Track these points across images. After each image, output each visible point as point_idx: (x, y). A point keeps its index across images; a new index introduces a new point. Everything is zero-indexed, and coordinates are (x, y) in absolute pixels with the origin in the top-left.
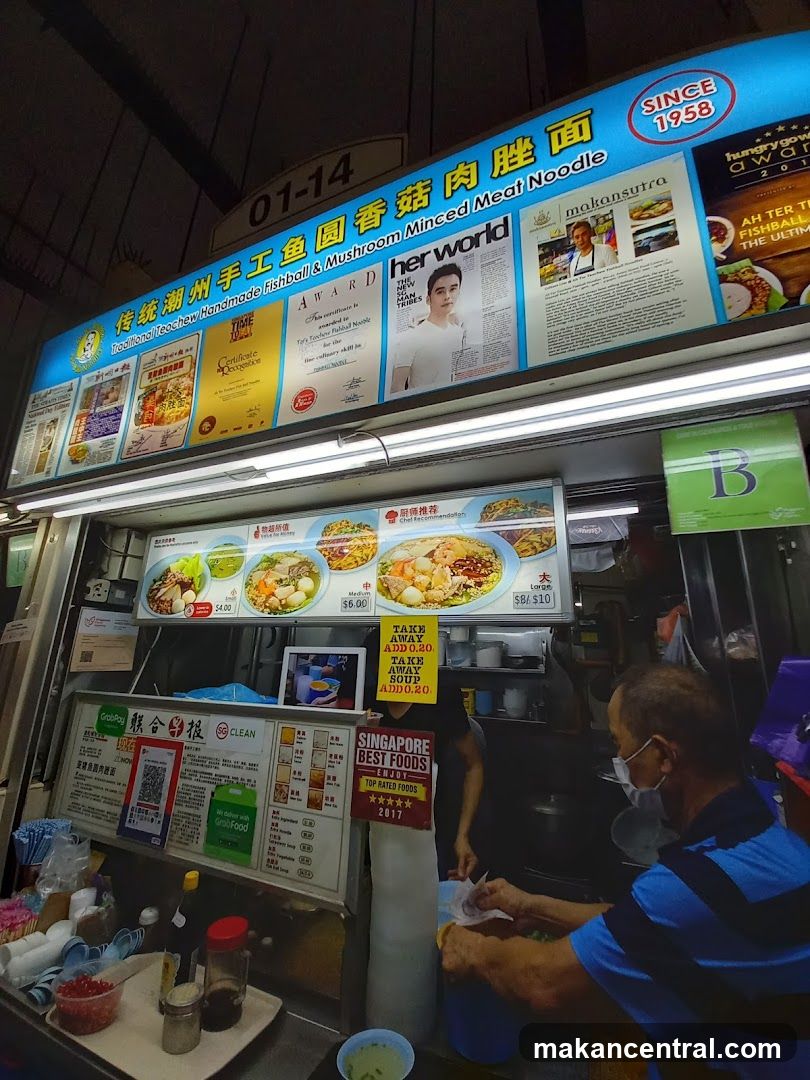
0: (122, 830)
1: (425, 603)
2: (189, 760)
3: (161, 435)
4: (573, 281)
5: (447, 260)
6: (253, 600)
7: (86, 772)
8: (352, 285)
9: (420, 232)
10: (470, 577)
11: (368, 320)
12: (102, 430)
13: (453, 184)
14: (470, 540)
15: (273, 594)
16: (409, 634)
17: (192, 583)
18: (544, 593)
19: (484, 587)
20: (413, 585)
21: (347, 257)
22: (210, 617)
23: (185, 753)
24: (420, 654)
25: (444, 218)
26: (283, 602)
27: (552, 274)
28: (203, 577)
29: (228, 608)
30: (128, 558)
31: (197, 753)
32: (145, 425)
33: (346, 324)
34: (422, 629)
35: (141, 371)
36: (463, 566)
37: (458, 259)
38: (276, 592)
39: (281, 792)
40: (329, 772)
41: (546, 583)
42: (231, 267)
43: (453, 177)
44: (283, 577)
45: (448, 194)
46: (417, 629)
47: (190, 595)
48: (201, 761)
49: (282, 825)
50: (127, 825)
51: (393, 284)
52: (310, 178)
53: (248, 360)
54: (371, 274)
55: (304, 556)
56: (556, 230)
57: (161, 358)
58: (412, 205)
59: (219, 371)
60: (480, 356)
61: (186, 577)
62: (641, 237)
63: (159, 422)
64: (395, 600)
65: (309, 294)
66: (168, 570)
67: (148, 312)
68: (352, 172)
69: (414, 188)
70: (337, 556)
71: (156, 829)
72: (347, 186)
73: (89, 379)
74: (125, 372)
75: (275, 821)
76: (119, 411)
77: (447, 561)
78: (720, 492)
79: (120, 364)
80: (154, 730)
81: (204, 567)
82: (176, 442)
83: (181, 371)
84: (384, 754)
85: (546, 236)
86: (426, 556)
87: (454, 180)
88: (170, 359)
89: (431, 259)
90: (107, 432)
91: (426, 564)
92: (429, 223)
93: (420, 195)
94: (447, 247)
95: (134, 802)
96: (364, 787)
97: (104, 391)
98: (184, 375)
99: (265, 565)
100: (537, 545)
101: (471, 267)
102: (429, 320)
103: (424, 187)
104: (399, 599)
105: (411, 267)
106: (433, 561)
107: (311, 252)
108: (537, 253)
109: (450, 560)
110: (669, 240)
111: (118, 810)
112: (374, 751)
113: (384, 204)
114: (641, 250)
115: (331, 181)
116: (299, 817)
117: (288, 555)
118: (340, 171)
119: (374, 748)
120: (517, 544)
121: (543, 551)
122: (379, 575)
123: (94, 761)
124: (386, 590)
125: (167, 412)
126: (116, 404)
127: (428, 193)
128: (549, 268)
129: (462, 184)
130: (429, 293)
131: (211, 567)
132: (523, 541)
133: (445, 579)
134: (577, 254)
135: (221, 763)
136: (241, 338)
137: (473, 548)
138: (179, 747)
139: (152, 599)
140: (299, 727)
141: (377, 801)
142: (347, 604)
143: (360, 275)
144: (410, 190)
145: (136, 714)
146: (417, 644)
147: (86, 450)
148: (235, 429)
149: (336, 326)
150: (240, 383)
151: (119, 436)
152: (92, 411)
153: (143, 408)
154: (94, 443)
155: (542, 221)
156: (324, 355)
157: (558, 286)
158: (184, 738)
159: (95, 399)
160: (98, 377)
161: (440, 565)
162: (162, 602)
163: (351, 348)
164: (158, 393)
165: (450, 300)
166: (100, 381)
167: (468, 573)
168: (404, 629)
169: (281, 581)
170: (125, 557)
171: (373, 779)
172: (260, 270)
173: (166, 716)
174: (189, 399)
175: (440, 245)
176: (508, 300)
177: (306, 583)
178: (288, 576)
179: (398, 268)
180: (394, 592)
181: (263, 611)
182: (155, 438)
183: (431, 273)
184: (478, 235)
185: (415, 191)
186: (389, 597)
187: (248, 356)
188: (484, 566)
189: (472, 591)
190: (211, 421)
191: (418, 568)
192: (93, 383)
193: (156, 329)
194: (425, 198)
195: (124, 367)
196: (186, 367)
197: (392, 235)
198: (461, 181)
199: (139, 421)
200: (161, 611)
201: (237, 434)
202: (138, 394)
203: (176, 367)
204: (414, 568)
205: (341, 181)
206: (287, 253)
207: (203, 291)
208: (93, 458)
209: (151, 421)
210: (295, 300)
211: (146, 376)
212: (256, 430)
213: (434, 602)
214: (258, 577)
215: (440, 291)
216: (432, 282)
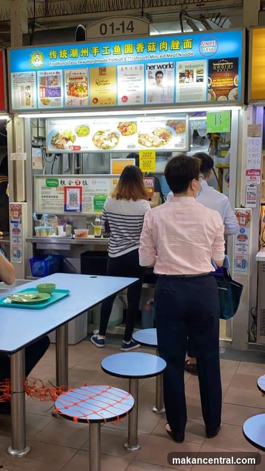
0: (66, 210)
1: (152, 146)
2: (84, 191)
3: (79, 101)
4: (185, 84)
5: (160, 70)
6: (96, 145)
7: (46, 198)
8: (136, 68)
9: (154, 59)
11: (140, 80)
12: (54, 95)
13: (162, 47)
14: (165, 129)
15: (103, 143)
16: (147, 155)
17: (70, 139)
18: (182, 144)
19: (168, 142)
20: (148, 141)
21: (134, 59)
22: (81, 150)
23: (83, 189)
25: (159, 57)
26: (107, 146)
27: (182, 81)
28: (74, 136)
29: (87, 147)
30: (39, 129)
31: (87, 189)
33: (135, 79)
34: (151, 153)
35: (65, 77)
36: (162, 136)
37: (162, 70)
41: (183, 141)
42: (95, 48)
43: (162, 44)
44: (106, 137)
45: (161, 50)
47: (70, 143)
48: (89, 191)
50: (67, 209)
51: (147, 72)
52: (120, 25)
53: (106, 83)
54: (141, 67)
55: (113, 131)
56: (182, 71)
57: (73, 74)
58: (151, 49)
59: (96, 84)
61: (67, 137)
62: (198, 78)
63: (77, 96)
65: (124, 67)
66: (58, 134)
67: (64, 54)
68: (134, 29)
69: (152, 43)
70: (124, 132)
71: (78, 208)
72: (132, 33)
73: (42, 73)
74: (58, 75)
76: (59, 89)
77: (158, 134)
78: (216, 124)
79: (55, 71)
80: (70, 184)
81: (74, 133)
82: (85, 104)
83: (82, 80)
85: (181, 71)
86: (152, 133)
88: (77, 75)
89: (156, 67)
90: (56, 96)
91: (152, 135)
92: (156, 57)
93: (153, 46)
94: (160, 66)
95: (68, 203)
97: (51, 79)
98: (83, 82)
99: (99, 133)
100: (181, 131)
102: (155, 84)
103: (154, 44)
104: (144, 145)
105: (152, 68)
106: (154, 134)
107: (123, 53)
108: (179, 75)
109: (159, 134)
110: (202, 80)
111: (63, 206)
113: (144, 45)
114: (197, 81)
115: (128, 29)
117: (107, 130)
118: (130, 27)
120: (176, 131)
121: (183, 133)
122: (138, 138)
123: (48, 195)
124: (140, 142)
125: (79, 94)
126: (57, 86)
128: (181, 79)
130: (156, 77)
131: (77, 133)
132: (178, 130)
133: (157, 140)
134: (186, 78)
135: (95, 190)
136: (103, 75)
137: (165, 131)
138: (81, 188)
139: (53, 144)
142: (129, 147)
143: (138, 66)
144: (150, 43)
145: (61, 180)
146: (150, 157)
147: (49, 101)
149: (132, 79)
150: (105, 89)
151: (62, 98)
152: (47, 87)
153: (70, 90)
154: (52, 99)
155: (180, 67)
156: (129, 87)
157: (182, 84)
158: (81, 185)
159: (47, 82)
160: (45, 74)
161: (156, 136)
162: (59, 145)
163: (136, 87)
165: (161, 81)
166: (46, 75)
167: (163, 138)
168: (146, 153)
169: (105, 139)
170: (38, 128)
172: (106, 53)
173: (74, 180)
174: (87, 90)
175: (159, 64)
176: (173, 85)
177: (114, 140)
178: (108, 137)
179: (148, 67)
180: (143, 143)
181: (100, 149)
182: (76, 101)
183: (156, 72)
184: (167, 65)
185: (152, 45)
186: (141, 144)
187: (106, 81)
188: (167, 136)
189: (165, 143)
190: (97, 99)
192: (43, 75)
193: (69, 62)
194: (155, 48)
195: (57, 73)
196: (84, 80)
197: (146, 56)
198: (163, 47)
199: (69, 94)
200: (59, 148)
201: (106, 105)
202: (66, 84)
203: (80, 78)
204: (148, 136)
205: (130, 31)
206: (115, 50)
207: (86, 54)
208: (53, 104)
209: (73, 95)
210: (119, 67)
211: (68, 79)
212: (112, 105)
213: (154, 146)
214: (97, 137)
215: (158, 77)
216: (156, 74)
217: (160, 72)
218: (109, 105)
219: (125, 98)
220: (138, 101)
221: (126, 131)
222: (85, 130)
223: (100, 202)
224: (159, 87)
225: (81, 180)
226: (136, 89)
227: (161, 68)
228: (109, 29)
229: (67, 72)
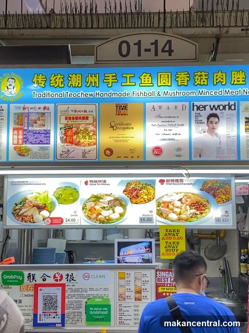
0: (36, 324)
1: (179, 220)
2: (69, 290)
3: (81, 152)
5: (214, 111)
6: (88, 216)
8: (176, 108)
9: (204, 95)
10: (198, 210)
11: (183, 125)
12: (38, 141)
13: (217, 80)
14: (197, 195)
15: (100, 214)
16: (173, 233)
17: (46, 206)
18: (226, 218)
19: (204, 215)
20: (173, 212)
21: (173, 94)
22: (63, 224)
23: (67, 288)
24: (178, 241)
25: (213, 93)
26: (107, 218)
27: (248, 129)
28: (52, 203)
29: (74, 220)
31: (74, 287)
32: (68, 144)
33: (174, 124)
34: (178, 231)
35: (59, 115)
36: (195, 206)
37: (218, 112)
38: (102, 213)
39: (122, 297)
40: (143, 287)
41: (227, 214)
42: (110, 75)
43: (217, 76)
44: (105, 206)
45: (215, 83)
46: (176, 231)
47: (45, 213)
48: (77, 290)
49: (124, 309)
50: (39, 322)
51: (193, 113)
52: (152, 44)
53: (127, 126)
54: (184, 106)
55: (116, 196)
57: (72, 111)
58: (200, 81)
59: (111, 127)
60: (225, 151)
61: (40, 203)
63: (78, 144)
64: (165, 218)
65: (156, 105)
66: (26, 199)
67: (57, 80)
68: (173, 51)
69: (201, 74)
70: (134, 197)
72: (170, 58)
73: (18, 108)
74: (46, 111)
75: (120, 308)
76: (47, 133)
77: (188, 203)
79: (42, 106)
80: (45, 280)
81: (52, 198)
82: (92, 156)
83: (87, 122)
84: (167, 279)
85: (248, 115)
86: (178, 200)
87: (217, 77)
88: (79, 113)
89: (208, 108)
90: (41, 142)
91: (178, 204)
92: (207, 93)
93: (204, 77)
94: (214, 106)
95: (40, 311)
96: (160, 290)
97: (33, 117)
98: (89, 124)
99: (93, 199)
100: (224, 199)
101: (223, 117)
102: (207, 132)
103: (205, 75)
104: (167, 218)
105: (201, 109)
106: (182, 203)
107: (155, 85)
108: (244, 120)
111: (31, 318)
112: (163, 278)
113: (188, 75)
115: (163, 51)
116: (132, 305)
117: (107, 195)
118: (167, 48)
119: (163, 277)
120: (216, 198)
121: (227, 202)
122: (157, 207)
124: (160, 214)
125: (82, 141)
126: (44, 128)
127: (207, 79)
128: (248, 126)
129: (220, 81)
130: (208, 122)
131: (58, 199)
132: (219, 197)
133: (187, 211)
135: (88, 290)
136: (122, 115)
137: (199, 199)
138: (63, 286)
139: (16, 214)
140: (127, 271)
141: (166, 295)
142: (142, 220)
143: (179, 104)
144: (199, 74)
145: (29, 274)
146: (176, 237)
147: (28, 150)
148: (125, 157)
149: (170, 123)
150: (124, 136)
151: (51, 146)
152: (26, 128)
153: (65, 134)
155: (247, 109)
156: (165, 134)
158: (64, 281)
159: (26, 121)
160: (24, 108)
161: (185, 205)
162: (26, 216)
163: (176, 134)
164: (74, 129)
165: (215, 127)
166: (26, 111)
167: (197, 209)
168: (170, 231)
169: (104, 208)
171: (164, 287)
172: (128, 84)
173: (51, 273)
174: (95, 137)
175: (212, 104)
177: (119, 209)
178: (108, 206)
179: (195, 108)
180: (165, 215)
181: (95, 222)
182: (77, 152)
183: (208, 114)
184: (225, 106)
186: (162, 217)
187: (127, 125)
188: (203, 206)
189: (199, 216)
190: (111, 150)
191: (175, 205)
192: (21, 111)
193: (66, 93)
194: (206, 80)
195: (45, 108)
196: (90, 120)
197: (193, 92)
198: (220, 79)
199: (64, 141)
200: (26, 222)
201: (126, 160)
202: (59, 126)
203: (84, 118)
204: (173, 205)
205: (168, 53)
206: (143, 80)
207: (95, 82)
208: (35, 155)
209: (72, 143)
210: (149, 105)
211: (63, 118)
212: (135, 159)
213: (182, 220)
214: (90, 205)
215: (212, 122)
216: (208, 118)
217: (215, 116)
218: (132, 160)
219: (158, 150)
220: (179, 156)
221: (137, 196)
222: (71, 194)
223: (95, 309)
224: (213, 136)
225: (64, 273)
226: (176, 137)
227: (216, 110)
228: (134, 49)
229: (61, 107)
